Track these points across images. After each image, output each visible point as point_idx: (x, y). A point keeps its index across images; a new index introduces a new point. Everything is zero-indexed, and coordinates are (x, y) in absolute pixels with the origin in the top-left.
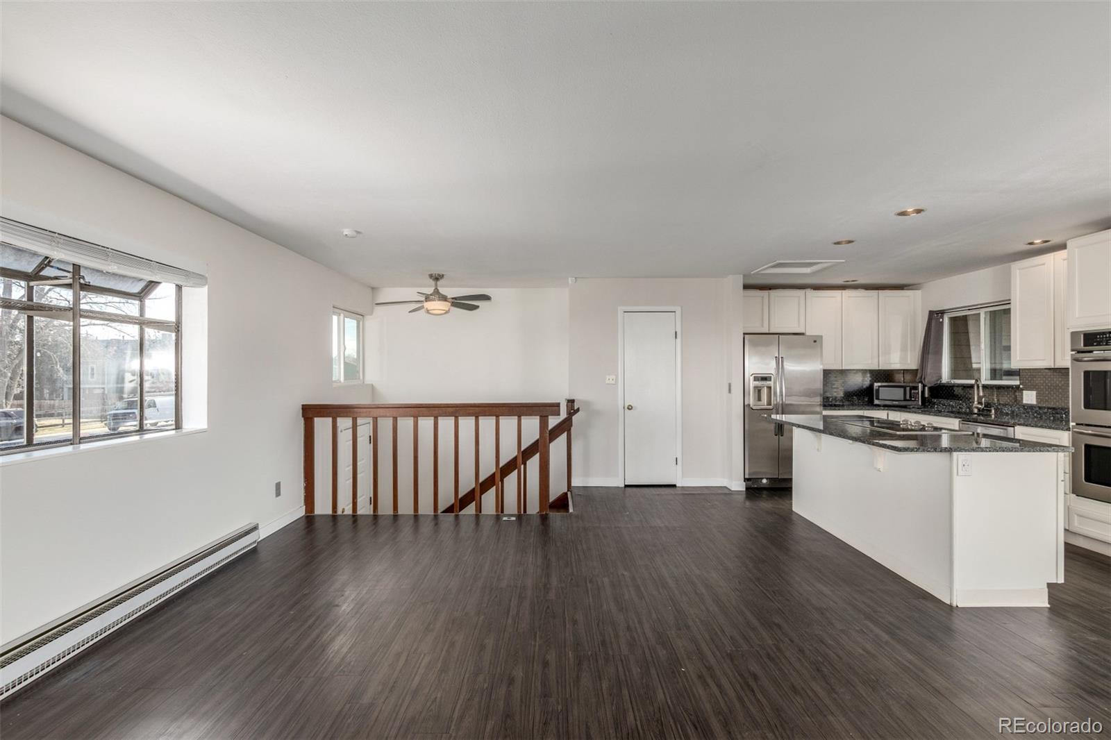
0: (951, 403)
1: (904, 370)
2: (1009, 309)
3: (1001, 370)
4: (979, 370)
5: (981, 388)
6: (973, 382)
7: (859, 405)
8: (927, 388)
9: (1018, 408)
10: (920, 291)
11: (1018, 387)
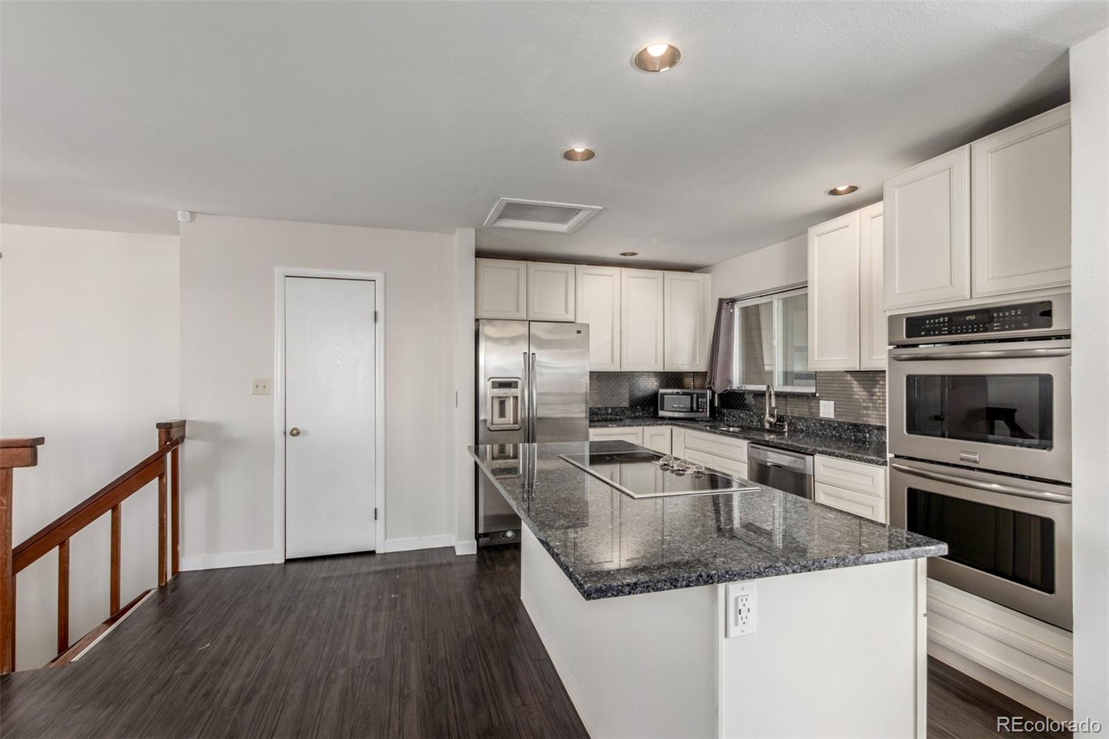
0: (742, 415)
1: (694, 373)
2: (806, 295)
3: (792, 373)
4: (771, 373)
5: (773, 397)
6: (764, 388)
7: (643, 418)
8: (716, 395)
9: (815, 424)
10: (710, 275)
11: (814, 395)
